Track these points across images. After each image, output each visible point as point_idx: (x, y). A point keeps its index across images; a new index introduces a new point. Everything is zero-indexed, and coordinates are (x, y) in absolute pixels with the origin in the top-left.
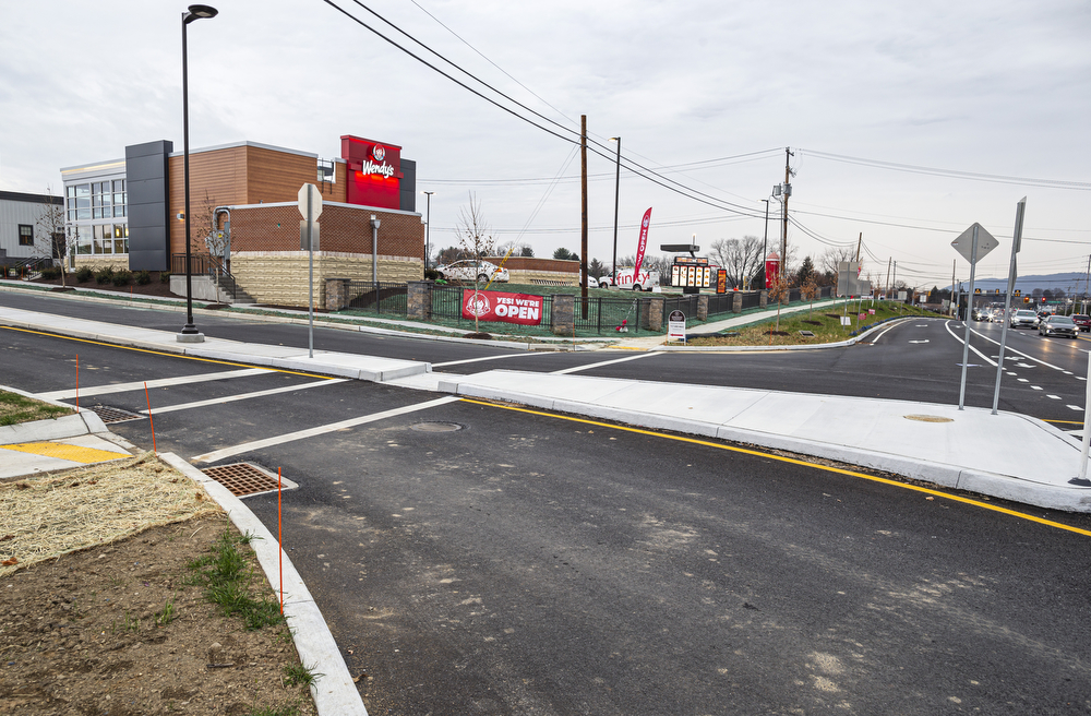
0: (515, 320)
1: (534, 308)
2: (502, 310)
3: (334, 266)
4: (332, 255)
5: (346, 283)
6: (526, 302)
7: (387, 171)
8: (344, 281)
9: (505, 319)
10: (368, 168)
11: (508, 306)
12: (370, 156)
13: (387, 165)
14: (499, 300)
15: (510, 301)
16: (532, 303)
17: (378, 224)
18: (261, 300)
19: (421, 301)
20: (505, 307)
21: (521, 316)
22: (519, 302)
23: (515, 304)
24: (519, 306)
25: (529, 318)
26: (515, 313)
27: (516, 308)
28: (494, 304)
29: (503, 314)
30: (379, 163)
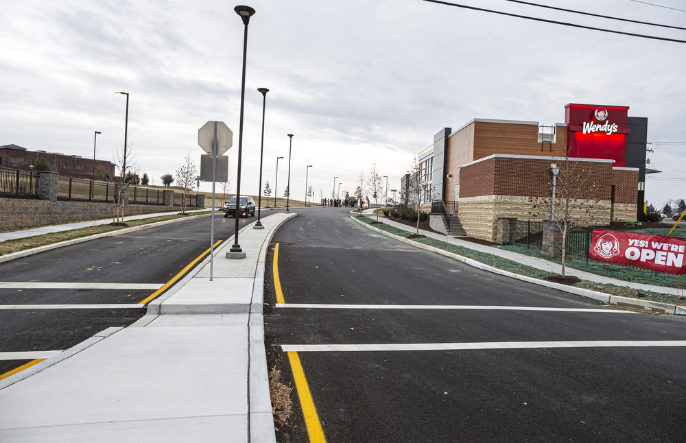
0: (649, 265)
1: (676, 254)
2: (633, 253)
3: (509, 207)
4: (507, 198)
5: (512, 222)
6: (665, 246)
7: (611, 129)
8: (510, 219)
9: (637, 263)
10: (588, 128)
11: (640, 249)
12: (591, 118)
13: (610, 123)
14: (631, 242)
15: (643, 243)
16: (674, 247)
17: (556, 171)
18: (469, 234)
19: (552, 239)
20: (637, 251)
21: (658, 262)
22: (654, 245)
23: (650, 247)
24: (655, 250)
25: (669, 264)
26: (650, 257)
27: (651, 252)
28: (624, 247)
29: (635, 258)
30: (602, 123)
